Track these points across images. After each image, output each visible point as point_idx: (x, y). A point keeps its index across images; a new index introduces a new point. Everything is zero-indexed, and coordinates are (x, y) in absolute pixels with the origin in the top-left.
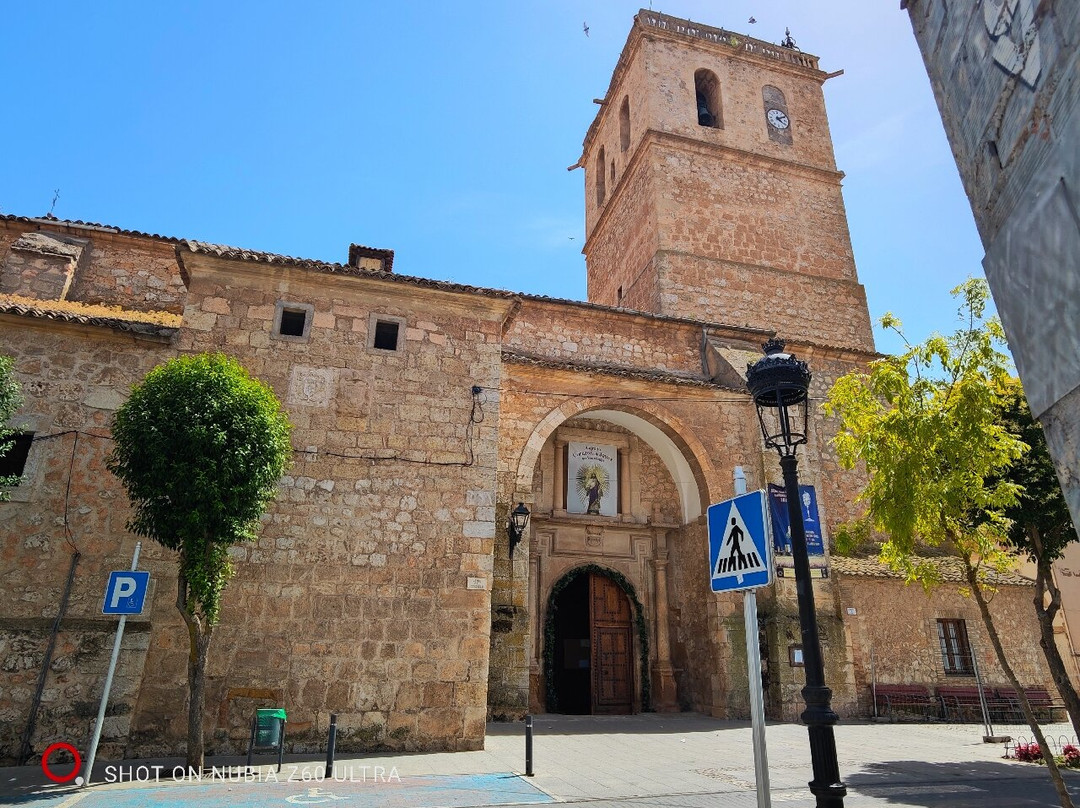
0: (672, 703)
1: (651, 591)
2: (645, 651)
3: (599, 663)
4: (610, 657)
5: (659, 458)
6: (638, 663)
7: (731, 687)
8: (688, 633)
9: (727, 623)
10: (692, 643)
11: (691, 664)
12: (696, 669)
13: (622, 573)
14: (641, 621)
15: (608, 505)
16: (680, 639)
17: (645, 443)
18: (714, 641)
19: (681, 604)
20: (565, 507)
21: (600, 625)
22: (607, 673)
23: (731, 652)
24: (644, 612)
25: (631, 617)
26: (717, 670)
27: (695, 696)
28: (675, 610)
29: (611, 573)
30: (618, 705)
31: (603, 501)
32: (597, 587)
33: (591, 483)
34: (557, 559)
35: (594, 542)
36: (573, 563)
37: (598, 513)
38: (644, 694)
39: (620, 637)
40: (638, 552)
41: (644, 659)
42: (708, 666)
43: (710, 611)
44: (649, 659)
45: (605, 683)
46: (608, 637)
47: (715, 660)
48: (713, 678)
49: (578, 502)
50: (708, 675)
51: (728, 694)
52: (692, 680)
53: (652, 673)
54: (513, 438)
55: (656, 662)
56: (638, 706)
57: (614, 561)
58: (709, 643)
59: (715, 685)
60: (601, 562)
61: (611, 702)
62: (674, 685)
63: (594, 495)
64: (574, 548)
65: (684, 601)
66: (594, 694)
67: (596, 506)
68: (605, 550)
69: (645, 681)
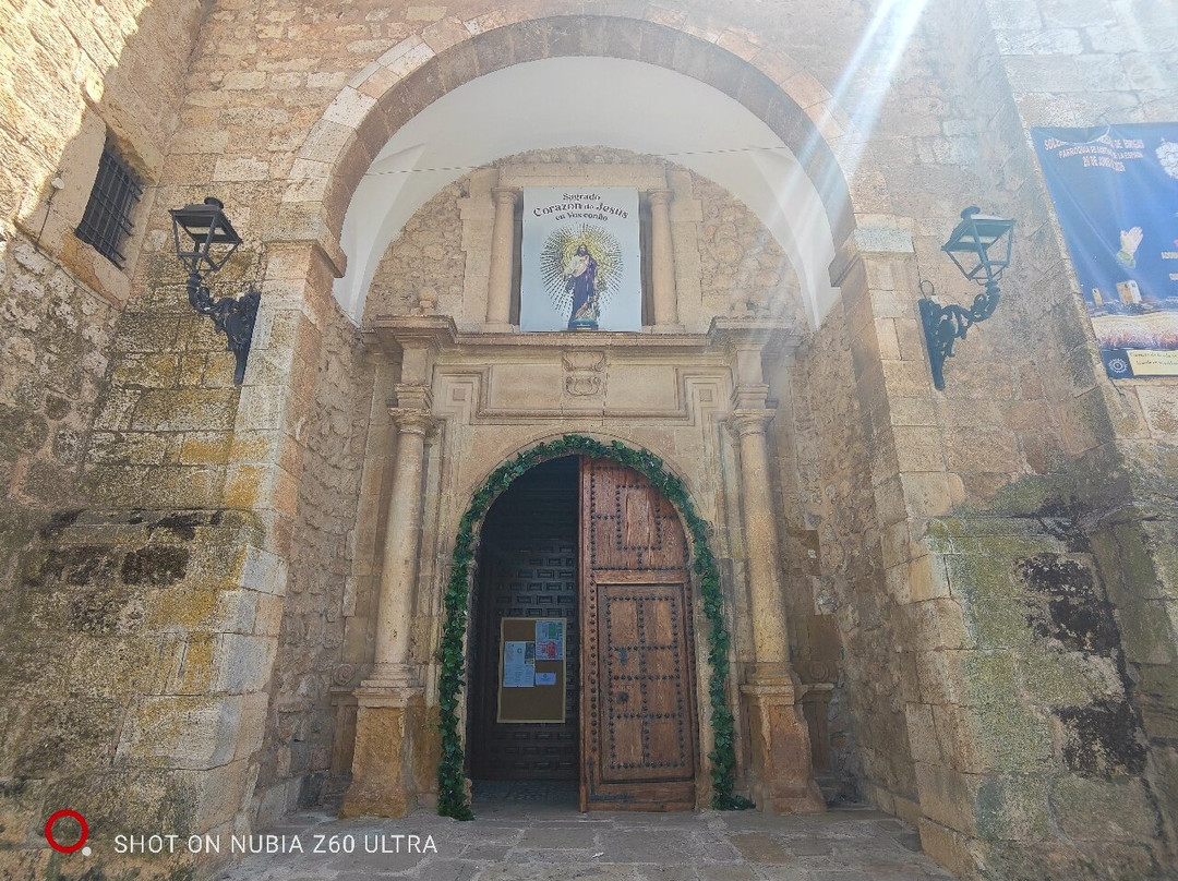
0: (797, 783)
1: (732, 488)
2: (720, 641)
3: (605, 671)
4: (635, 659)
5: (743, 209)
6: (705, 671)
7: (981, 758)
8: (840, 589)
9: (942, 534)
10: (850, 615)
11: (854, 670)
12: (866, 684)
13: (654, 450)
14: (706, 563)
15: (618, 310)
16: (821, 605)
17: (707, 183)
18: (904, 595)
19: (817, 519)
20: (515, 318)
21: (604, 578)
22: (624, 698)
23: (966, 631)
24: (713, 542)
25: (686, 556)
26: (922, 691)
27: (870, 761)
28: (801, 534)
29: (625, 453)
30: (656, 780)
31: (605, 302)
32: (598, 493)
33: (577, 266)
34: (489, 430)
35: (580, 389)
36: (528, 436)
37: (594, 325)
38: (724, 755)
39: (662, 609)
40: (695, 403)
41: (718, 661)
42: (896, 675)
43: (884, 509)
44: (732, 658)
45: (619, 725)
46: (630, 607)
47: (912, 660)
48: (911, 717)
49: (548, 309)
50: (897, 703)
51: (974, 785)
52: (858, 714)
53: (744, 697)
54: (293, 109)
55: (750, 669)
56: (706, 788)
57: (636, 424)
58: (892, 605)
59: (920, 744)
60: (602, 432)
61: (637, 773)
62: (802, 730)
63: (584, 290)
64: (535, 404)
65: (825, 511)
66: (587, 753)
67: (590, 314)
68: (611, 403)
69: (722, 721)
